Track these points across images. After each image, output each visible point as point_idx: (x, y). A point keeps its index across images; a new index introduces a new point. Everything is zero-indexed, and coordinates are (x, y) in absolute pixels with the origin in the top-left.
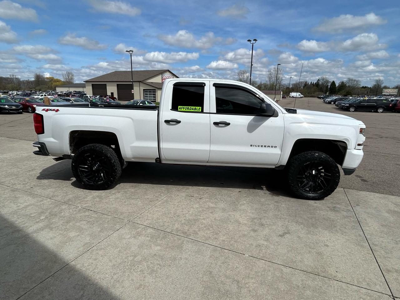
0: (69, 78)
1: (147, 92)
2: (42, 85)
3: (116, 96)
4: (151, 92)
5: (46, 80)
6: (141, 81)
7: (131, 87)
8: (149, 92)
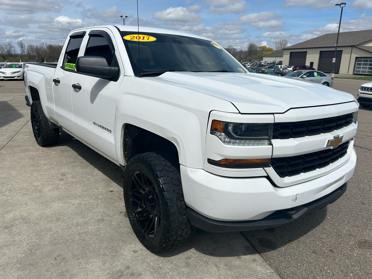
0: (281, 46)
1: (361, 61)
2: (253, 55)
3: (315, 66)
4: (367, 61)
5: (258, 49)
6: (354, 46)
7: (339, 55)
8: (364, 61)
